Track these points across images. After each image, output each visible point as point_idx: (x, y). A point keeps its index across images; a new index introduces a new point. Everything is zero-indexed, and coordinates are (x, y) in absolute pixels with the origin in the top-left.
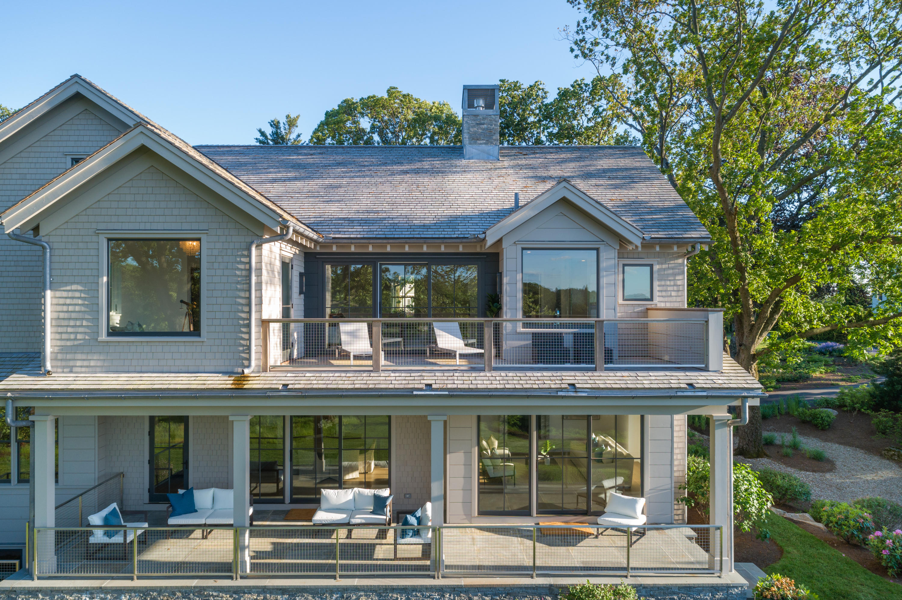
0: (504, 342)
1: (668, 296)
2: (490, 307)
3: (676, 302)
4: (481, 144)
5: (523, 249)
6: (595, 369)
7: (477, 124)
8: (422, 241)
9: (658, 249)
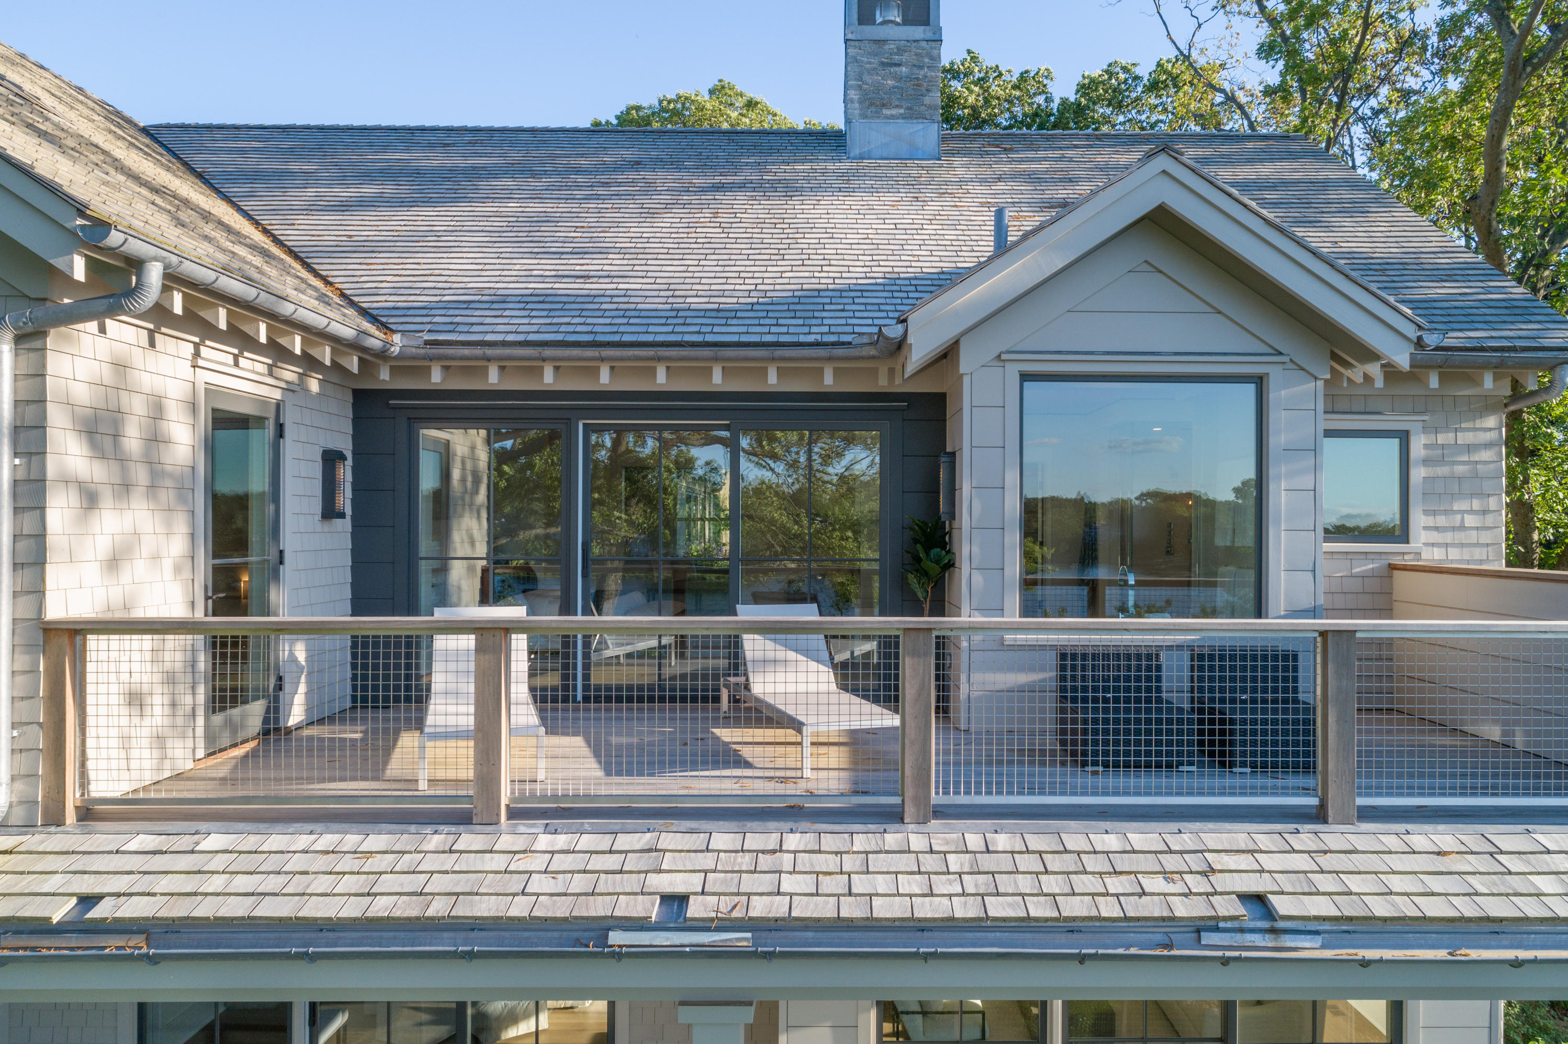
0: (963, 678)
1: (1453, 529)
2: (918, 560)
3: (1477, 545)
4: (892, 117)
5: (1025, 377)
6: (1319, 815)
7: (883, 64)
8: (707, 352)
9: (1434, 382)
